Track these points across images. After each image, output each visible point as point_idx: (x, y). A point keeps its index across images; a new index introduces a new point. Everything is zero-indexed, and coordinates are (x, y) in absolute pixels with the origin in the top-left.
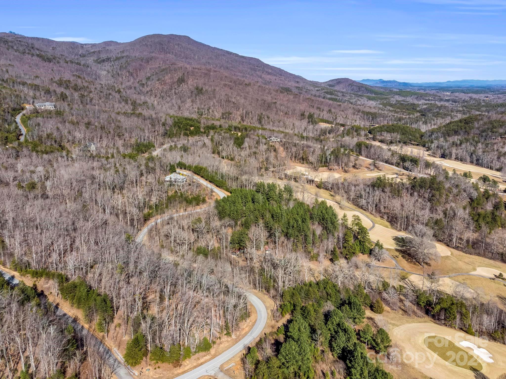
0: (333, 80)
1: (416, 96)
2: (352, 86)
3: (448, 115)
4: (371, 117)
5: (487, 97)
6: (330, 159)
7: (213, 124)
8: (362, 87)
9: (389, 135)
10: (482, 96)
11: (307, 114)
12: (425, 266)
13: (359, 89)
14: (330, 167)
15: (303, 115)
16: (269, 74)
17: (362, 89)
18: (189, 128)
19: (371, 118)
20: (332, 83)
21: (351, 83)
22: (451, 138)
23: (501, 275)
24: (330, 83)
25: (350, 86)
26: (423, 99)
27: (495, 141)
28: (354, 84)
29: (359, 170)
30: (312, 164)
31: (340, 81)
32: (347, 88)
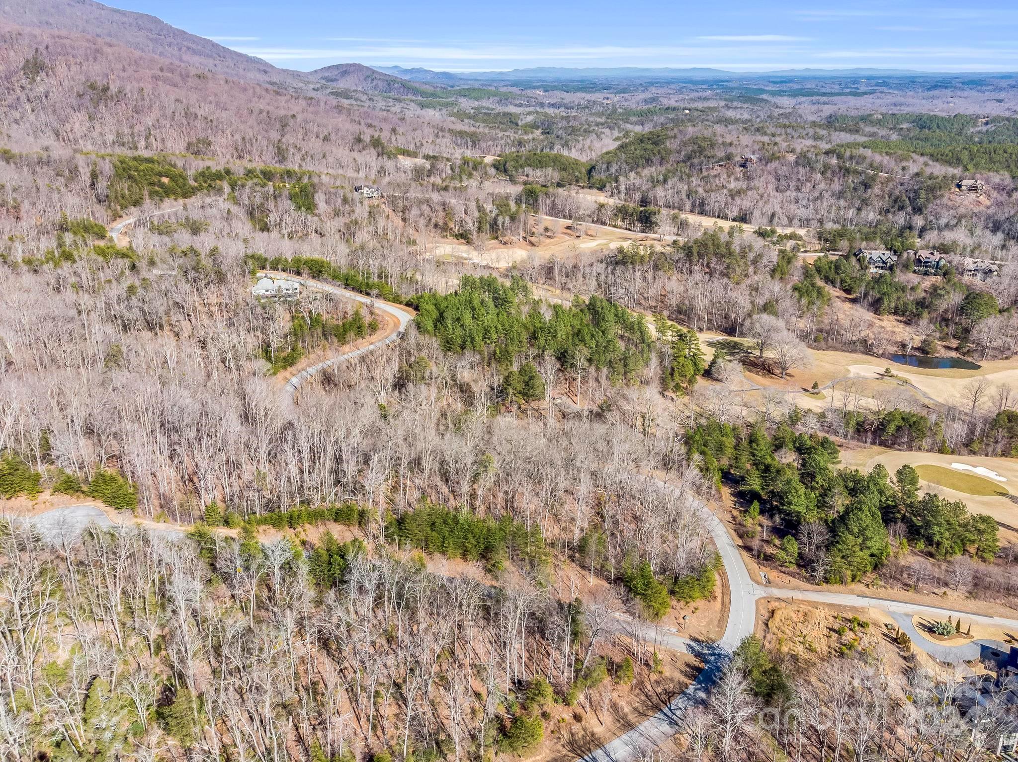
0: (330, 67)
1: (497, 99)
2: (373, 80)
3: (590, 132)
4: (469, 140)
5: (608, 99)
6: (503, 223)
7: (208, 168)
8: (395, 81)
9: (538, 173)
10: (598, 97)
11: (367, 138)
12: (788, 378)
13: (389, 85)
14: (505, 239)
15: (359, 140)
16: (195, 52)
17: (396, 86)
18: (159, 181)
19: (470, 144)
20: (330, 74)
21: (369, 73)
22: (646, 172)
23: (887, 371)
24: (326, 74)
25: (370, 80)
26: (511, 103)
27: (714, 172)
28: (375, 75)
29: (555, 239)
30: (464, 236)
31: (345, 70)
32: (365, 84)
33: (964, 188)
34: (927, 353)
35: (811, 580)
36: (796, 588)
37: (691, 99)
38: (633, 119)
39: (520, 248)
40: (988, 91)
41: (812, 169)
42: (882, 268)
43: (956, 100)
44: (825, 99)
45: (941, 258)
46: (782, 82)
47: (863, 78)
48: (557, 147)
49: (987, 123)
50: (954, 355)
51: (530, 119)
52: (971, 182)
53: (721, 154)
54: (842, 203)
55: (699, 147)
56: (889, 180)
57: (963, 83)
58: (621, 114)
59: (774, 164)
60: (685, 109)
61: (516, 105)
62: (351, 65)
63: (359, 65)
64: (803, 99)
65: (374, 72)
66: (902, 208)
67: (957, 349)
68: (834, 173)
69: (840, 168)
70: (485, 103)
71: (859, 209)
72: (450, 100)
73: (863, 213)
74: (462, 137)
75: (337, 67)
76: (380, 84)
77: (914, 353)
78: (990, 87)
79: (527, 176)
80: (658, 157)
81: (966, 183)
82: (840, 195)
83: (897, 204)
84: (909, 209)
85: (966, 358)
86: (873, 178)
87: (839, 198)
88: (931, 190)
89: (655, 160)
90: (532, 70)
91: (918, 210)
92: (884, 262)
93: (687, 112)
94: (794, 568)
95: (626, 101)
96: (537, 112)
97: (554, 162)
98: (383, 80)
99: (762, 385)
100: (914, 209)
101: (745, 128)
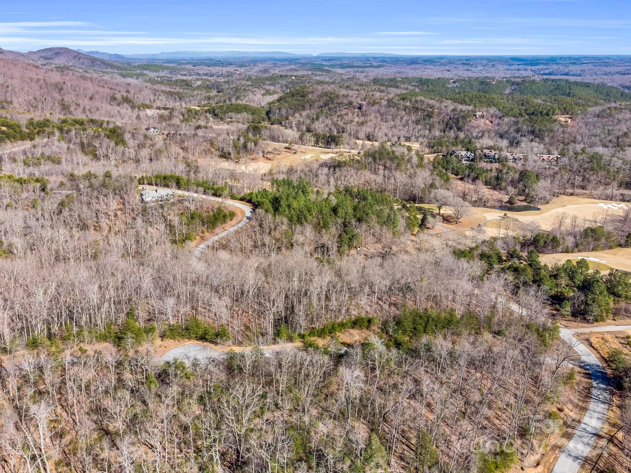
0: (45, 50)
1: (169, 71)
2: (79, 58)
4: (176, 97)
5: (237, 70)
6: (251, 147)
7: (32, 119)
8: (96, 60)
9: (239, 116)
10: (230, 69)
11: (119, 97)
12: (460, 224)
13: (92, 62)
14: (252, 157)
15: (114, 98)
17: (98, 62)
19: (178, 99)
20: (47, 55)
21: (76, 54)
22: (304, 113)
23: (505, 215)
24: (43, 55)
25: (77, 59)
26: (179, 74)
27: (343, 113)
28: (80, 56)
29: (282, 155)
30: (225, 156)
31: (58, 52)
32: (74, 61)
33: (477, 116)
34: (513, 204)
35: (588, 322)
36: (584, 327)
37: (288, 70)
38: (268, 82)
39: (262, 162)
40: (438, 65)
41: (398, 109)
42: (467, 161)
43: (427, 70)
44: (361, 69)
45: (495, 154)
46: (329, 60)
47: (371, 58)
48: (233, 100)
49: (454, 82)
50: (524, 204)
51: (199, 83)
52: (480, 113)
53: (346, 101)
54: (419, 127)
55: (330, 98)
56: (440, 113)
57: (424, 61)
58: (254, 79)
59: (377, 107)
60: (291, 76)
61: (182, 75)
62: (61, 48)
63: (67, 49)
64: (349, 70)
65: (79, 53)
66: (451, 128)
67: (525, 200)
68: (410, 110)
69: (413, 108)
70: (162, 74)
71: (430, 130)
72: (137, 72)
73: (433, 132)
74: (171, 95)
75: (51, 49)
76: (86, 61)
77: (505, 204)
78: (439, 64)
79: (231, 118)
80: (308, 104)
81: (478, 114)
82: (417, 122)
83: (448, 127)
84: (455, 128)
85: (530, 205)
86: (432, 112)
87: (417, 124)
88: (464, 117)
89: (307, 106)
90: (173, 53)
91: (459, 129)
92: (468, 157)
93: (293, 78)
94: (571, 318)
95: (248, 71)
96: (202, 79)
97: (246, 109)
98: (88, 59)
99: (450, 228)
100: (457, 128)
101: (340, 87)
